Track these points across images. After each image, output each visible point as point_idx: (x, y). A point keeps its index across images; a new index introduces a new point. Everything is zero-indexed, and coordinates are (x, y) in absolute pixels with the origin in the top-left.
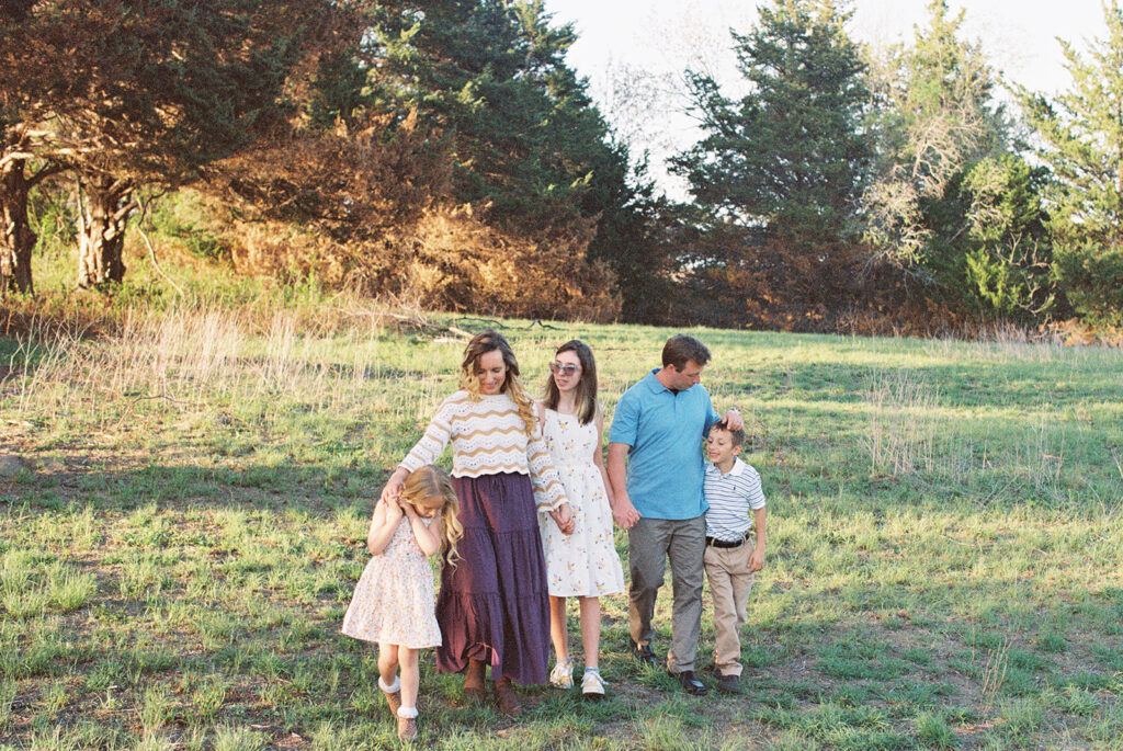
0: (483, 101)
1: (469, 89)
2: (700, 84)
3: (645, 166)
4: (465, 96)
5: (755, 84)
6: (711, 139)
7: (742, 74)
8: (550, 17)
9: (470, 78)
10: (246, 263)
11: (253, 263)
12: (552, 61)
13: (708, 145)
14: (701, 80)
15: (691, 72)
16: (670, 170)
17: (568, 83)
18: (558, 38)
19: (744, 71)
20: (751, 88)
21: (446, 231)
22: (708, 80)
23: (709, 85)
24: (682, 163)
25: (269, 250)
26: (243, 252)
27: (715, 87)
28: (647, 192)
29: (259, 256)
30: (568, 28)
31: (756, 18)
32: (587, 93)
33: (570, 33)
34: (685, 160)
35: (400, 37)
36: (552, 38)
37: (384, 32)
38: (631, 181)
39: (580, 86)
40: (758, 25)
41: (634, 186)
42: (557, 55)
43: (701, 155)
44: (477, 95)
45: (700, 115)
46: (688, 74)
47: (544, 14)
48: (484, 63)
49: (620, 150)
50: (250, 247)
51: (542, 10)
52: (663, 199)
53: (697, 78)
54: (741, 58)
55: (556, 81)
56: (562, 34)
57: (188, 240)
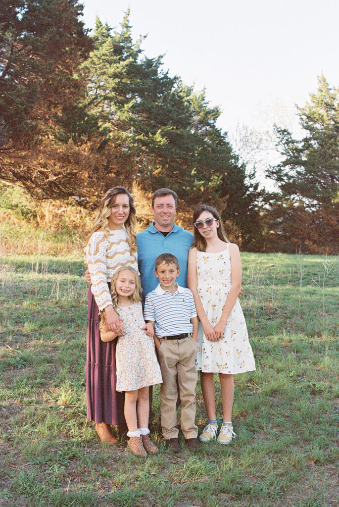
0: (166, 139)
1: (159, 133)
2: (281, 133)
3: (253, 175)
4: (158, 137)
5: (308, 131)
6: (287, 160)
7: (302, 127)
8: (208, 103)
9: (160, 128)
10: (44, 222)
11: (48, 222)
12: (209, 124)
13: (285, 163)
14: (281, 130)
15: (276, 126)
16: (266, 176)
17: (216, 135)
18: (211, 113)
19: (303, 125)
20: (307, 134)
21: (146, 205)
22: (285, 131)
23: (286, 133)
24: (273, 173)
25: (55, 216)
26: (43, 217)
27: (289, 134)
28: (256, 187)
29: (51, 218)
30: (216, 108)
31: (309, 99)
32: (227, 140)
33: (218, 111)
34: (274, 171)
35: (124, 107)
36: (208, 113)
37: (116, 105)
38: (247, 182)
39: (223, 137)
40: (310, 102)
41: (249, 184)
42: (212, 122)
43: (282, 168)
44: (163, 136)
45: (281, 148)
46: (275, 127)
47: (205, 102)
48: (168, 121)
49: (242, 167)
50: (47, 214)
51: (204, 100)
52: (263, 191)
53: (279, 130)
54: (302, 119)
55: (211, 134)
56: (213, 111)
57: (16, 210)
